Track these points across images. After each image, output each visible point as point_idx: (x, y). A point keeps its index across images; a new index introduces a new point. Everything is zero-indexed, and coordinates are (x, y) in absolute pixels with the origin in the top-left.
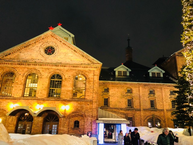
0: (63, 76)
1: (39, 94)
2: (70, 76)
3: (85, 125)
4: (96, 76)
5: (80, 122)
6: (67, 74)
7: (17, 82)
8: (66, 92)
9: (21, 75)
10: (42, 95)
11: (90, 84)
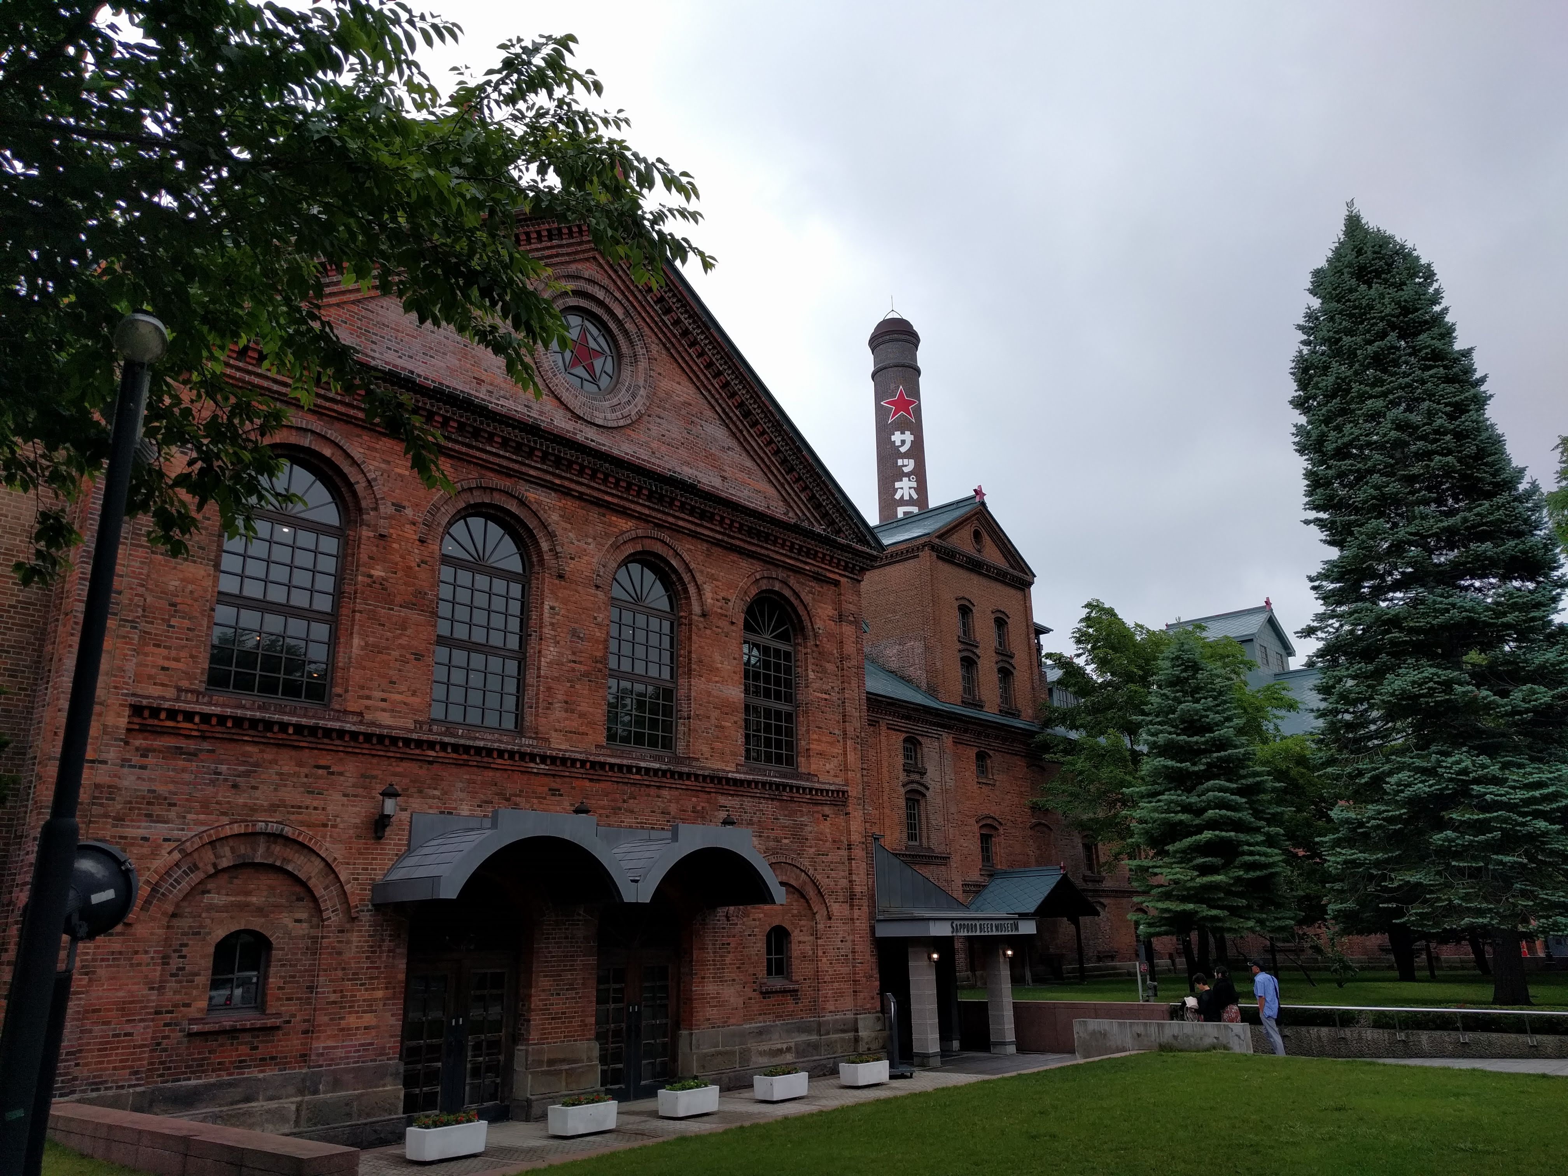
0: (692, 590)
1: (558, 713)
2: (727, 600)
3: (820, 953)
4: (851, 622)
5: (796, 936)
6: (713, 578)
7: (378, 572)
8: (715, 714)
9: (409, 512)
10: (574, 723)
11: (824, 671)
